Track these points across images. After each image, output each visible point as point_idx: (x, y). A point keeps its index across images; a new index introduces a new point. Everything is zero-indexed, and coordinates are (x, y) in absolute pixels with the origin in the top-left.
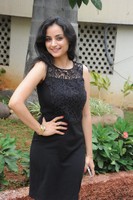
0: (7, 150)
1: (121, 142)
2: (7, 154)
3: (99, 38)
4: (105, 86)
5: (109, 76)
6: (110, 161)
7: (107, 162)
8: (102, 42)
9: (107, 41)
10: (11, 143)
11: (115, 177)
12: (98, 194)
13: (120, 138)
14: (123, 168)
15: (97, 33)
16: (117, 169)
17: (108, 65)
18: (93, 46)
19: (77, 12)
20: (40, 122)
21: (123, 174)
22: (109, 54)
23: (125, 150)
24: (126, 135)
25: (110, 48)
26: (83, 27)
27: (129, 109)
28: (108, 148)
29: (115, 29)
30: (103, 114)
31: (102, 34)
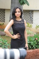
0: (5, 43)
1: (36, 41)
2: (5, 44)
3: (29, 14)
4: (31, 27)
5: (32, 24)
6: (33, 46)
7: (32, 46)
8: (29, 15)
9: (31, 15)
10: (6, 42)
11: (34, 50)
12: (30, 55)
13: (35, 40)
14: (36, 48)
15: (28, 13)
16: (35, 48)
17: (31, 21)
18: (27, 16)
19: (22, 7)
20: (13, 35)
21: (36, 50)
22: (32, 18)
23: (37, 43)
24: (37, 39)
25: (32, 16)
26: (24, 11)
27: (37, 33)
28: (32, 43)
29: (33, 11)
30: (30, 34)
31: (29, 13)
